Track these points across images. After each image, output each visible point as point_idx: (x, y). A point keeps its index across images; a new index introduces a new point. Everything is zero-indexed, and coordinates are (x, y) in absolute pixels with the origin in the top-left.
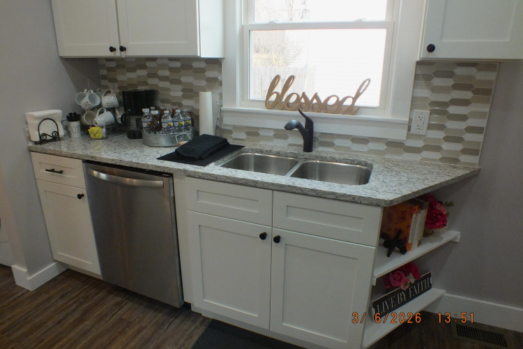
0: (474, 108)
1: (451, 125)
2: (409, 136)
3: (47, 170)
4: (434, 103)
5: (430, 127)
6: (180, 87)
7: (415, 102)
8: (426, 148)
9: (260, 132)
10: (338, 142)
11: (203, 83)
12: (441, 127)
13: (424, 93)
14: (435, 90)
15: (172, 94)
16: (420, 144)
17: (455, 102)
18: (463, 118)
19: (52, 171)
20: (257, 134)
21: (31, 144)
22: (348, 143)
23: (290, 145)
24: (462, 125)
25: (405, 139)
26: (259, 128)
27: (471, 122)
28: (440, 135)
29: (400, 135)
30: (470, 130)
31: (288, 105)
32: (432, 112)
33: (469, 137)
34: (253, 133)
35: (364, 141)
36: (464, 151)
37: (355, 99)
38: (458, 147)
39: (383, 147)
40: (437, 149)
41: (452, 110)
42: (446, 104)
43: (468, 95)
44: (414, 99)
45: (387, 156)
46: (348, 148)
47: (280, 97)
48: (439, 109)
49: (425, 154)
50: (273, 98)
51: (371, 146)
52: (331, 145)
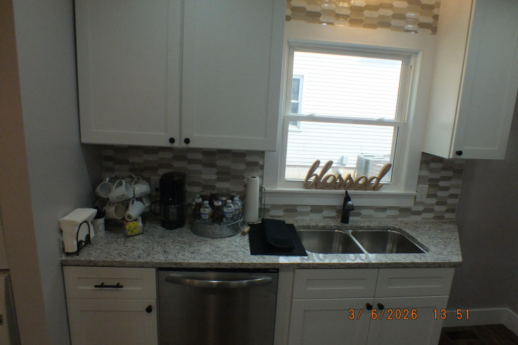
0: (454, 182)
1: (440, 194)
2: (416, 203)
3: (96, 286)
4: (431, 180)
5: (429, 196)
6: (215, 170)
7: (421, 180)
8: (426, 211)
9: (297, 208)
10: (364, 212)
11: (242, 167)
12: (434, 196)
13: (425, 173)
14: (431, 171)
15: (204, 177)
16: (421, 208)
17: (443, 179)
18: (447, 189)
19: (102, 286)
20: (295, 211)
21: (64, 258)
22: (372, 212)
23: (325, 217)
24: (446, 194)
25: (412, 206)
26: (297, 206)
27: (452, 191)
28: (433, 201)
29: (409, 203)
30: (451, 196)
31: (325, 185)
32: (430, 186)
33: (450, 201)
34: (291, 209)
35: (384, 209)
36: (448, 211)
37: (379, 179)
38: (444, 208)
39: (396, 213)
40: (432, 210)
41: (442, 184)
42: (438, 180)
43: (450, 173)
44: (420, 177)
45: (400, 219)
46: (371, 216)
47: (318, 178)
48: (433, 183)
49: (425, 215)
50: (312, 179)
51: (389, 212)
52: (359, 214)
